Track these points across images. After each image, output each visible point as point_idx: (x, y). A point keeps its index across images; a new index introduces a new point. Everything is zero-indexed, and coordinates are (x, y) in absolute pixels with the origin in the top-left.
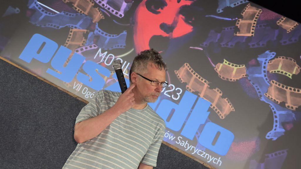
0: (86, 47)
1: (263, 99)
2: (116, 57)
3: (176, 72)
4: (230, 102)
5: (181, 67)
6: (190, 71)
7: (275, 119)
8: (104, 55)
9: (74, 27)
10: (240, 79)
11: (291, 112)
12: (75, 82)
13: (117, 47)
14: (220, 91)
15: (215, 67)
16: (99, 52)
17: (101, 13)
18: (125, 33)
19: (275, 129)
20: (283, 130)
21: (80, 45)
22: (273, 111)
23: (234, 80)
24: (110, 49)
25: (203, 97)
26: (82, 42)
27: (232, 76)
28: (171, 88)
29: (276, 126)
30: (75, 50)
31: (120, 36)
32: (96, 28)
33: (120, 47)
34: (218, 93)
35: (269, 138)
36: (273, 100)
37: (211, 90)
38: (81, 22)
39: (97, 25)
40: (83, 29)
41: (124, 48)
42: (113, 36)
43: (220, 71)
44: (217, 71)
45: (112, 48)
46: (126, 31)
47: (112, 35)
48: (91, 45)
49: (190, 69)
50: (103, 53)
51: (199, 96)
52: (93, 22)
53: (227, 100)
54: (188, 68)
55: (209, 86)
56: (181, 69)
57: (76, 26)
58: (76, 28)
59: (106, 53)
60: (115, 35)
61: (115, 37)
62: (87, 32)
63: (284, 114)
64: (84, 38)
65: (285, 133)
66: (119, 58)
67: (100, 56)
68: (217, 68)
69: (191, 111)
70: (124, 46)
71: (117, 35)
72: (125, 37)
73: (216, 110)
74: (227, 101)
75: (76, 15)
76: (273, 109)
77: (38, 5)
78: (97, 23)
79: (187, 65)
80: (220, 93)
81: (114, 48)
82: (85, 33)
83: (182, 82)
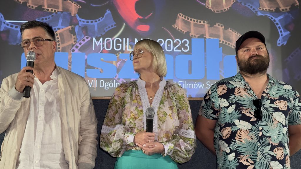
0: (79, 43)
1: (259, 14)
2: (113, 39)
3: (175, 26)
4: (234, 30)
5: (176, 20)
6: (186, 19)
7: (277, 26)
8: (100, 42)
9: (57, 29)
10: (232, 5)
11: (287, 14)
12: (88, 80)
13: (108, 29)
14: (221, 24)
15: (206, 5)
16: (95, 42)
17: (75, 4)
18: (108, 12)
19: (282, 35)
20: (288, 32)
21: (72, 44)
22: (273, 20)
23: (227, 9)
24: (103, 34)
25: (209, 37)
26: (73, 40)
27: (224, 6)
28: (178, 43)
29: (281, 32)
30: (71, 50)
31: (105, 18)
32: (79, 20)
33: (111, 28)
34: (220, 27)
35: (280, 45)
36: (268, 10)
37: (212, 28)
38: (60, 21)
39: (78, 16)
40: (67, 26)
41: (116, 26)
42: (99, 20)
43: (211, 7)
44: (209, 8)
45: (104, 32)
46: (108, 9)
47: (97, 20)
48: (84, 39)
49: (185, 18)
50: (99, 41)
51: (205, 38)
52: (73, 15)
53: (230, 29)
54: (182, 18)
55: (209, 25)
56: (177, 21)
57: (58, 27)
58: (59, 29)
59: (101, 39)
60: (100, 19)
61: (101, 21)
62: (72, 28)
63: (283, 18)
64: (72, 35)
65: (290, 34)
66: (116, 38)
67: (98, 45)
68: (207, 5)
69: (206, 55)
70: (115, 25)
71: (102, 17)
72: (111, 16)
73: (226, 43)
74: (231, 31)
75: (52, 16)
76: (272, 18)
77: (8, 23)
78: (77, 15)
79: (180, 15)
80: (222, 26)
81: (106, 31)
82: (71, 29)
83: (184, 33)
